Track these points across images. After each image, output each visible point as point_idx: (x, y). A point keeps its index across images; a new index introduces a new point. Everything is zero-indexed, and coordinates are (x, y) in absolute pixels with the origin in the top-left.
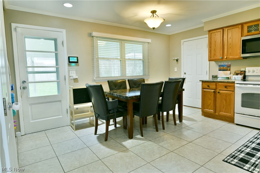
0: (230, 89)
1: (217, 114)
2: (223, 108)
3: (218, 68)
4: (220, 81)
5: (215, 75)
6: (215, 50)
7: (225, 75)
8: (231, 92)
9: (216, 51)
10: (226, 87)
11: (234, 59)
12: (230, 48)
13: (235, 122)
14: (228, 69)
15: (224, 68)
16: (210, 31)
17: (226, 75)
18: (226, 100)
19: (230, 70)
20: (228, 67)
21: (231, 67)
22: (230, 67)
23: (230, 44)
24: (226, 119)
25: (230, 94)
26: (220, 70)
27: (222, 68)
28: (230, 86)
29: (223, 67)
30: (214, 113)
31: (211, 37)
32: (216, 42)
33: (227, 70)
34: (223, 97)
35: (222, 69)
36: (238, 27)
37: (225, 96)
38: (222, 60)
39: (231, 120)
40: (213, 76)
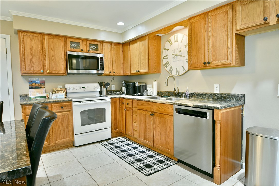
0: (66, 109)
1: (52, 144)
2: (60, 134)
3: (27, 85)
5: (24, 93)
6: (31, 60)
7: (39, 94)
8: (68, 112)
9: (32, 62)
10: (62, 108)
11: (58, 75)
12: (53, 61)
14: (43, 86)
15: (37, 85)
16: (20, 31)
17: (41, 94)
18: (62, 124)
19: (45, 88)
20: (42, 83)
21: (46, 84)
22: (44, 83)
23: (52, 56)
24: (62, 146)
25: (67, 115)
26: (31, 88)
27: (34, 85)
28: (66, 106)
29: (35, 84)
30: (48, 145)
31: (24, 41)
32: (32, 49)
33: (41, 88)
34: (59, 120)
35: (34, 87)
36: (61, 39)
37: (61, 119)
38: (42, 74)
40: (21, 96)
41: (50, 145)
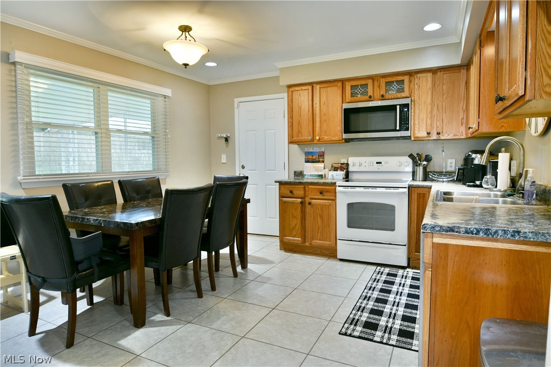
0: (328, 196)
1: (307, 244)
2: (318, 232)
3: (303, 158)
4: (311, 182)
5: (298, 169)
6: (299, 123)
7: (316, 171)
8: (330, 201)
9: (301, 126)
10: (321, 193)
11: (332, 142)
12: (325, 121)
13: (339, 257)
14: (321, 160)
15: (314, 157)
16: (289, 87)
17: (318, 171)
18: (322, 217)
19: (323, 162)
20: (321, 156)
21: (325, 156)
22: (324, 155)
23: (325, 114)
24: (323, 251)
25: (328, 206)
26: (307, 161)
27: (310, 157)
28: (328, 191)
29: (313, 156)
30: (302, 243)
31: (292, 99)
32: (300, 109)
33: (319, 162)
34: (318, 211)
35: (310, 160)
36: (337, 86)
37: (320, 210)
38: (312, 143)
39: (331, 253)
40: (295, 172)
41: (304, 244)
